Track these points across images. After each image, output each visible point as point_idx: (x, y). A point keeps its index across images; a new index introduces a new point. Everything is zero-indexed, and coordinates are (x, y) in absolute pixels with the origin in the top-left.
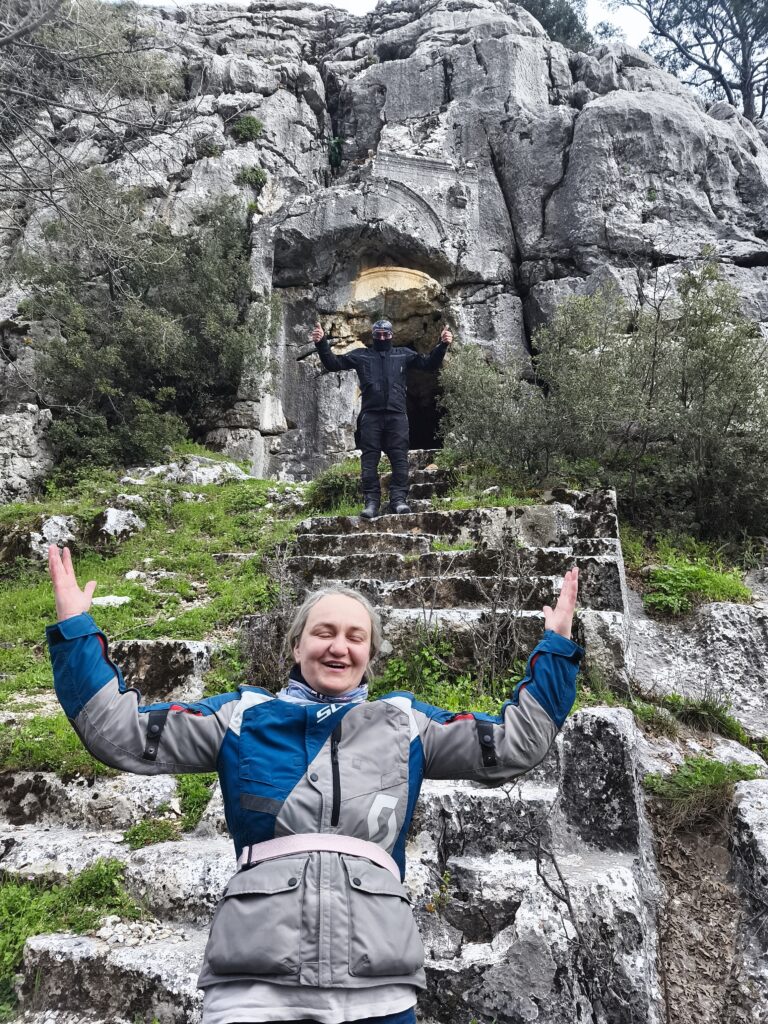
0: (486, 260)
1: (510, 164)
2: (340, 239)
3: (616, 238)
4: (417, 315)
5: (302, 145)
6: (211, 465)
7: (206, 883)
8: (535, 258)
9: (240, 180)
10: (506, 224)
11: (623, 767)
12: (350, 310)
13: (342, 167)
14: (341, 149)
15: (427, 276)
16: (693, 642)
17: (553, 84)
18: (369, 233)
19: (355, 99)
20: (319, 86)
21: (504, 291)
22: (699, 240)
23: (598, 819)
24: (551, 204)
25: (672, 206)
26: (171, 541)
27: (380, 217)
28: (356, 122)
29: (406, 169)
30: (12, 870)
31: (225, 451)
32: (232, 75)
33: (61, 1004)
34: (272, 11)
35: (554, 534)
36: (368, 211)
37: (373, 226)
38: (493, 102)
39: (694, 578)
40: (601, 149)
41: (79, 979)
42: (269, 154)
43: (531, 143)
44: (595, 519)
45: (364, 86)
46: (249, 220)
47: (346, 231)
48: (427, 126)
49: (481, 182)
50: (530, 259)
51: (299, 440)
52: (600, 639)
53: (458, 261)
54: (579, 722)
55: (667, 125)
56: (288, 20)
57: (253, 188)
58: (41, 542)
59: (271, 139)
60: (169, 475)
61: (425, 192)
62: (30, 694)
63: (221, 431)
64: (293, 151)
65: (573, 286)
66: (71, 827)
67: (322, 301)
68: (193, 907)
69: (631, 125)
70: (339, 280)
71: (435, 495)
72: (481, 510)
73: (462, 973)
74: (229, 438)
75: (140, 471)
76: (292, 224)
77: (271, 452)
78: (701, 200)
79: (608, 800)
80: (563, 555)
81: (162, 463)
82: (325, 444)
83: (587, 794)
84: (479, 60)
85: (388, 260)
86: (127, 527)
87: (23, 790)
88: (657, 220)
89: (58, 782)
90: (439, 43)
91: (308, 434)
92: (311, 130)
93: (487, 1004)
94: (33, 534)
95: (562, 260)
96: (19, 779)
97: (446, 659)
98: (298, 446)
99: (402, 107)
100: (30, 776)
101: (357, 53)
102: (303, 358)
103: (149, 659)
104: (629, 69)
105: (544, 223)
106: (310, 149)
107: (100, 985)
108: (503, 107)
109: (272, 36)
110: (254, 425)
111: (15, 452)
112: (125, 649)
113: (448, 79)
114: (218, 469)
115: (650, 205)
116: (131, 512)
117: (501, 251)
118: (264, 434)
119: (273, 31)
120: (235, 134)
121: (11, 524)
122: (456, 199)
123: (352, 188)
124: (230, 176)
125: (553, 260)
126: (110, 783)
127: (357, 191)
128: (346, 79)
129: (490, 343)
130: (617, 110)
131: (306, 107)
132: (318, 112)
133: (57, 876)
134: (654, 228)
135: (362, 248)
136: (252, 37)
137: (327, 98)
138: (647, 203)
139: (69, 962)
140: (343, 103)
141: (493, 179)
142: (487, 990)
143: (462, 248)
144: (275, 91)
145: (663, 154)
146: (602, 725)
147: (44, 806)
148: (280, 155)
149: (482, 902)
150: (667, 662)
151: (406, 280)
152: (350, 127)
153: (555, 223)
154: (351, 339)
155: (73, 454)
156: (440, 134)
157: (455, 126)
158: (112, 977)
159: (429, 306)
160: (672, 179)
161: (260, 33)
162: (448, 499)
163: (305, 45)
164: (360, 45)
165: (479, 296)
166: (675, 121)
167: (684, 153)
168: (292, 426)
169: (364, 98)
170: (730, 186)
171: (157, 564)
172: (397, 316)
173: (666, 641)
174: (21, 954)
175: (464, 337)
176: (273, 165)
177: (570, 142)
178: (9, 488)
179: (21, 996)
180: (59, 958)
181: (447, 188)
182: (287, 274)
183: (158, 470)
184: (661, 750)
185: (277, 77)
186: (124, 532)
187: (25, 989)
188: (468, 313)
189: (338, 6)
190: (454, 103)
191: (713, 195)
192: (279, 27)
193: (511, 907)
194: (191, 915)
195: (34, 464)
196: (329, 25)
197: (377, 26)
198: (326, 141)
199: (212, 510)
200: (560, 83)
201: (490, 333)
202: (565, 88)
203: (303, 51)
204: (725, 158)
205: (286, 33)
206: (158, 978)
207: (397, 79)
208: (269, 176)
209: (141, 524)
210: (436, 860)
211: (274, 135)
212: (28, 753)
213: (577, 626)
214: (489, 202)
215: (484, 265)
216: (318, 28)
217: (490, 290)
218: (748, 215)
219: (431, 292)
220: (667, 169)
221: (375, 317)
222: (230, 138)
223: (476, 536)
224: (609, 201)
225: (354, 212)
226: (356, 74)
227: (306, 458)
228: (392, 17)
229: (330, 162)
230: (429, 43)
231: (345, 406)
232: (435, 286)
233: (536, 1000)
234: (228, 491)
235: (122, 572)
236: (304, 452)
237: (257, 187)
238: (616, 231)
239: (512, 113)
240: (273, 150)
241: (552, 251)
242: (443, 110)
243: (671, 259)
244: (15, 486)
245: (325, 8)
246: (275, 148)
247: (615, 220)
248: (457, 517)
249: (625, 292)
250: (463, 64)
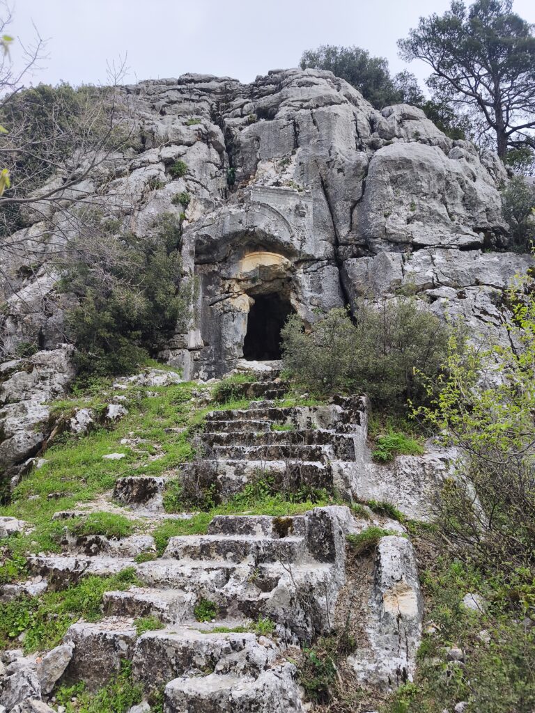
0: (317, 246)
1: (332, 187)
2: (233, 238)
3: (392, 234)
4: (278, 278)
5: (211, 175)
6: (161, 374)
7: (167, 574)
8: (346, 244)
9: (175, 202)
10: (329, 224)
11: (331, 530)
12: (240, 278)
13: (235, 186)
14: (234, 175)
15: (283, 257)
16: (391, 474)
17: (358, 136)
18: (249, 234)
19: (242, 145)
20: (221, 138)
21: (328, 264)
22: (440, 235)
23: (320, 551)
24: (355, 212)
25: (424, 214)
26: (142, 421)
27: (255, 225)
28: (243, 158)
29: (271, 195)
30: (92, 572)
31: (168, 363)
32: (169, 135)
33: (118, 614)
34: (193, 84)
35: (331, 421)
36: (248, 221)
37: (252, 230)
38: (322, 149)
39: (396, 442)
40: (383, 181)
41: (124, 605)
42: (192, 184)
43: (344, 175)
44: (350, 413)
45: (247, 137)
46: (180, 225)
47: (236, 234)
48: (284, 163)
49: (315, 199)
50: (343, 244)
51: (211, 352)
52: (339, 476)
53: (301, 248)
54: (315, 512)
55: (422, 166)
56: (202, 89)
57: (183, 205)
58: (76, 424)
59: (193, 174)
60: (139, 381)
61: (281, 208)
62: (84, 503)
63: (165, 351)
64: (206, 179)
65: (367, 262)
66: (112, 556)
67: (223, 272)
68: (163, 583)
69: (401, 166)
70: (233, 259)
71: (276, 398)
72: (297, 408)
73: (259, 601)
74: (171, 355)
75: (123, 379)
76: (205, 231)
77: (194, 360)
78: (442, 210)
79: (325, 543)
80: (330, 434)
81: (135, 374)
82: (225, 354)
83: (317, 541)
84: (314, 122)
85: (260, 247)
86: (119, 414)
87: (91, 543)
88: (416, 222)
89: (106, 539)
90: (292, 108)
91: (216, 349)
92: (216, 165)
93: (267, 611)
94: (72, 419)
95: (361, 246)
96: (90, 538)
97: (271, 485)
98: (210, 356)
99: (270, 150)
100: (94, 537)
101: (244, 113)
102: (212, 304)
103: (137, 486)
104: (406, 122)
105: (351, 223)
106: (216, 176)
107: (131, 606)
108: (327, 153)
109: (193, 101)
110: (185, 347)
111: (56, 371)
112: (126, 481)
113: (296, 134)
114: (165, 376)
115: (411, 213)
116: (121, 406)
117: (326, 240)
118: (190, 350)
119: (194, 97)
120: (172, 172)
121: (60, 414)
122: (299, 212)
123: (240, 207)
124: (170, 199)
125: (356, 245)
126: (126, 539)
127: (242, 210)
128: (237, 130)
129: (319, 296)
130: (392, 158)
131: (213, 151)
132: (220, 153)
133: (110, 573)
134: (413, 227)
135: (246, 242)
136: (181, 102)
137: (226, 142)
138: (410, 212)
139: (120, 599)
140: (235, 146)
141: (322, 197)
142: (267, 606)
143: (303, 240)
144: (194, 143)
145: (419, 183)
146: (323, 513)
147: (100, 549)
148: (198, 182)
149: (269, 578)
150: (378, 484)
151: (271, 259)
152: (239, 161)
153: (357, 224)
154: (240, 293)
155: (86, 370)
156: (291, 168)
157: (300, 164)
158: (136, 603)
159: (284, 273)
160: (424, 197)
161: (185, 99)
162: (283, 400)
163: (213, 104)
164: (246, 107)
165: (314, 267)
166: (426, 163)
167: (432, 182)
168: (206, 344)
169: (247, 144)
170: (459, 201)
171: (136, 435)
172: (267, 279)
173: (379, 474)
174: (102, 598)
175: (304, 292)
176: (194, 190)
177: (366, 175)
178: (54, 390)
179: (103, 612)
180: (116, 598)
181: (294, 205)
182: (203, 257)
183: (133, 378)
184: (360, 524)
185: (196, 135)
186: (118, 416)
187: (104, 609)
188: (307, 278)
189: (233, 78)
190: (299, 150)
191: (449, 206)
192: (197, 94)
193: (278, 579)
194: (162, 586)
195: (65, 376)
196: (228, 91)
197: (256, 94)
198: (225, 170)
199: (162, 402)
200: (362, 135)
201: (320, 289)
202: (365, 138)
203: (212, 108)
204: (456, 184)
205: (201, 98)
206: (152, 603)
207: (266, 133)
208: (192, 197)
209: (125, 411)
210: (254, 565)
211: (194, 171)
212: (92, 528)
213: (329, 470)
214: (320, 211)
215: (316, 250)
216: (221, 94)
217: (320, 264)
218: (470, 218)
219: (285, 266)
220: (421, 192)
221: (254, 280)
222: (169, 176)
223: (294, 421)
224: (388, 211)
225: (240, 222)
226: (243, 127)
227: (214, 363)
228: (265, 89)
229: (228, 183)
230: (286, 107)
231: (237, 332)
232: (288, 262)
233: (283, 609)
234: (171, 390)
235: (119, 439)
236: (214, 359)
237: (185, 205)
238: (391, 230)
239: (332, 157)
240: (193, 181)
241: (355, 240)
242: (294, 153)
243: (422, 246)
244: (56, 389)
245: (225, 80)
246: (196, 179)
247: (390, 223)
248: (285, 411)
249: (395, 268)
250: (305, 125)
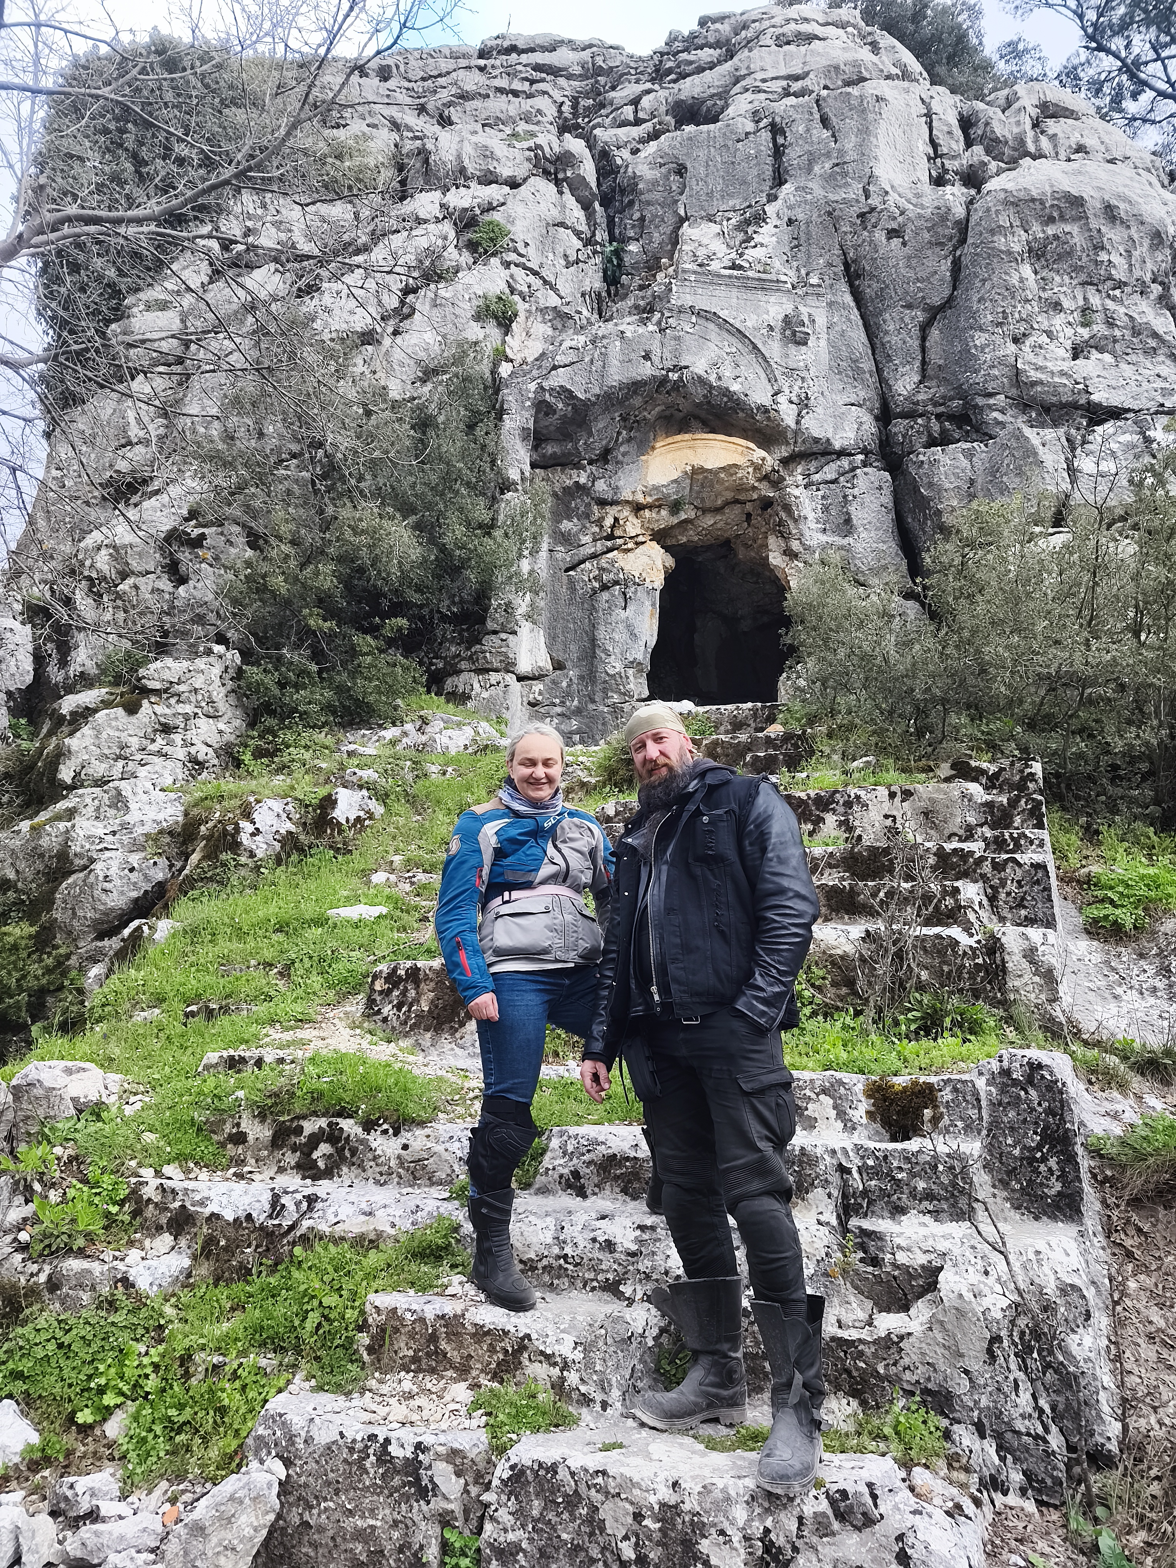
0: (839, 418)
1: (872, 276)
2: (627, 398)
3: (1034, 384)
4: (737, 501)
5: (566, 256)
6: (459, 725)
7: (561, 1243)
8: (911, 415)
9: (482, 314)
10: (868, 365)
11: (1063, 1120)
12: (640, 498)
13: (623, 285)
14: (620, 259)
15: (752, 445)
16: (1151, 970)
17: (936, 153)
18: (669, 386)
19: (641, 186)
20: (588, 170)
21: (865, 464)
22: (1159, 384)
23: (1030, 1182)
24: (935, 334)
25: (1117, 333)
26: (422, 832)
27: (682, 364)
28: (642, 219)
29: (721, 291)
30: (324, 1227)
31: (470, 704)
32: (466, 163)
33: (413, 1366)
34: (514, 55)
35: (955, 825)
36: (667, 355)
37: (674, 376)
38: (847, 184)
39: (1154, 883)
40: (1009, 253)
41: (433, 1338)
42: (519, 273)
43: (904, 244)
44: (1013, 803)
45: (653, 165)
46: (494, 372)
47: (635, 387)
48: (748, 222)
49: (830, 304)
50: (904, 415)
51: (569, 686)
52: (1025, 964)
53: (798, 422)
54: (1005, 1064)
55: (1110, 212)
56: (537, 68)
57: (499, 324)
58: (253, 835)
59: (522, 251)
60: (404, 740)
61: (749, 324)
62: (288, 1029)
63: (464, 676)
64: (555, 266)
65: (969, 455)
66: (377, 1182)
67: (601, 486)
68: (548, 1269)
69: (1055, 214)
70: (624, 455)
71: (784, 769)
72: (853, 791)
73: (874, 1342)
74: (476, 686)
75: (364, 736)
76: (559, 379)
77: (529, 703)
79: (1044, 1159)
80: (972, 853)
81: (394, 724)
82: (605, 691)
83: (1017, 1152)
84: (825, 122)
85: (693, 422)
86: (362, 814)
87: (315, 1140)
88: (1095, 355)
89: (359, 1130)
90: (763, 96)
91: (581, 678)
92: (578, 234)
93: (907, 1376)
94: (243, 824)
95: (951, 417)
96: (310, 1126)
97: (819, 989)
98: (568, 694)
99: (710, 195)
100: (323, 1122)
101: (641, 115)
102: (573, 568)
103: (432, 984)
104: (1050, 122)
105: (924, 363)
106: (578, 261)
107: (460, 1346)
108: (861, 192)
109: (515, 94)
110: (509, 667)
111: (199, 711)
112: (401, 972)
113: (778, 152)
114: (468, 731)
115: (1085, 333)
116: (365, 792)
117: (860, 406)
118: (520, 679)
119: (517, 85)
120: (472, 246)
121: (210, 810)
122: (794, 333)
123: (644, 322)
124: (467, 309)
125: (938, 416)
126: (419, 1132)
127: (651, 327)
128: (625, 154)
129: (845, 542)
130: (1035, 193)
131: (569, 199)
132: (586, 206)
133: (380, 1234)
134: (1089, 366)
135: (658, 409)
136: (488, 96)
137: (599, 185)
138: (1080, 330)
139: (422, 1320)
140: (623, 191)
141: (848, 299)
142: (906, 1361)
143: (803, 404)
144: (525, 180)
145: (1103, 256)
146: (1035, 1067)
147: (343, 1159)
148: (535, 273)
149: (895, 1266)
150: (1116, 997)
151: (722, 452)
152: (633, 226)
153: (941, 362)
154: (641, 539)
155: (272, 713)
156: (766, 234)
157: (790, 222)
158: (473, 1335)
159: (754, 488)
160: (1117, 292)
161: (500, 90)
162: (804, 775)
163: (562, 103)
164: (646, 102)
165: (830, 472)
166: (1122, 206)
167: (1136, 254)
168: (558, 666)
169: (655, 183)
171: (410, 864)
172: (708, 504)
173: (1113, 969)
174: (362, 1312)
175: (807, 533)
176: (525, 289)
177: (963, 241)
178: (194, 761)
179: (366, 1357)
180: (408, 1315)
181: (781, 317)
182: (550, 449)
183: (390, 733)
184: (1108, 1106)
185: (529, 160)
186: (358, 819)
187: (370, 1349)
188: (812, 499)
189: (610, 42)
190: (788, 188)
192: (526, 79)
193: (932, 1273)
194: (546, 1278)
195: (221, 726)
196: (598, 71)
197: (670, 71)
198: (598, 248)
199: (469, 789)
200: (945, 150)
201: (847, 526)
202: (954, 157)
203: (560, 112)
205: (535, 87)
206: (528, 1337)
207: (702, 154)
208: (521, 307)
209: (378, 809)
210: (834, 1222)
211: (527, 245)
212: (317, 1096)
213: (993, 946)
214: (843, 333)
215: (836, 428)
216: (583, 77)
217: (845, 463)
219: (757, 468)
220: (1110, 278)
221: (675, 507)
222: (466, 254)
223: (846, 825)
224: (1022, 328)
225: (647, 357)
226: (641, 146)
227: (578, 712)
228: (691, 57)
229: (605, 279)
230: (749, 96)
231: (633, 636)
232: (763, 459)
233: (966, 1372)
234: (487, 762)
235: (365, 874)
236: (576, 703)
237: (505, 322)
238: (1032, 373)
239: (874, 201)
240: (525, 268)
241: (936, 405)
242: (771, 198)
243: (1116, 413)
244: (201, 757)
245: (591, 46)
246: (528, 264)
247: (1031, 357)
248: (818, 800)
249: (1049, 464)
250: (801, 129)
